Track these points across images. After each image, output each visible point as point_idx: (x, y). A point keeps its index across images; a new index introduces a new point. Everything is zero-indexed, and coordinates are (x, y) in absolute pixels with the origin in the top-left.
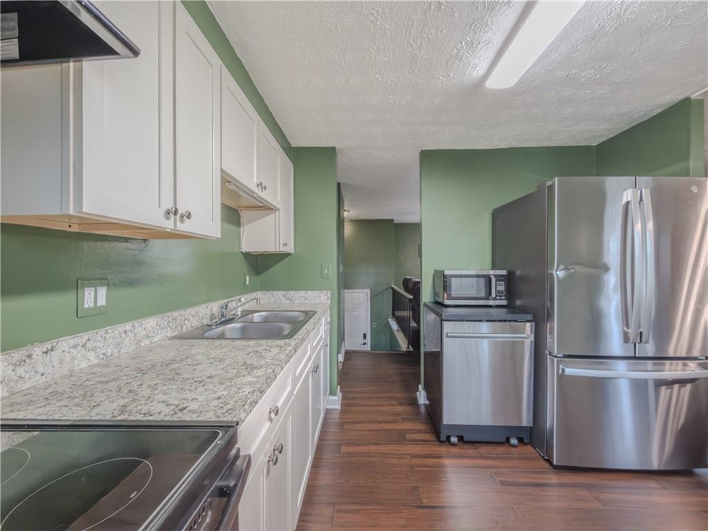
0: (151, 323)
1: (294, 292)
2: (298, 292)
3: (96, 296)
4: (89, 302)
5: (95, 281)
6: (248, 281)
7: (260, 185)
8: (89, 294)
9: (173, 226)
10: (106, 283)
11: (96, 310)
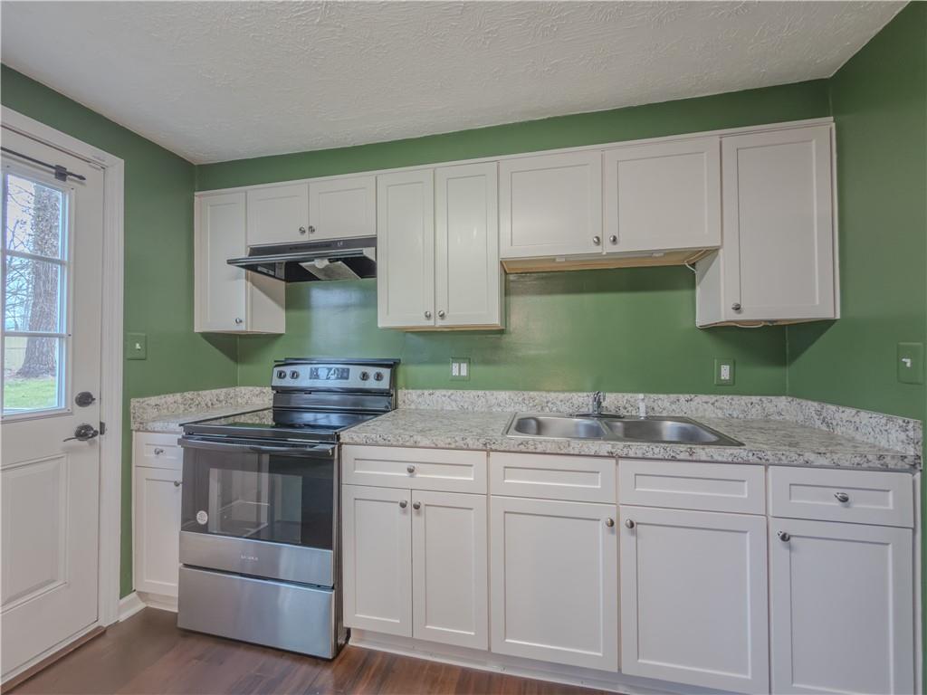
0: (503, 395)
1: (833, 408)
2: (841, 409)
3: (460, 370)
4: (455, 372)
5: (458, 359)
6: (725, 372)
7: (598, 241)
8: (455, 367)
9: (434, 323)
10: (467, 360)
11: (460, 379)
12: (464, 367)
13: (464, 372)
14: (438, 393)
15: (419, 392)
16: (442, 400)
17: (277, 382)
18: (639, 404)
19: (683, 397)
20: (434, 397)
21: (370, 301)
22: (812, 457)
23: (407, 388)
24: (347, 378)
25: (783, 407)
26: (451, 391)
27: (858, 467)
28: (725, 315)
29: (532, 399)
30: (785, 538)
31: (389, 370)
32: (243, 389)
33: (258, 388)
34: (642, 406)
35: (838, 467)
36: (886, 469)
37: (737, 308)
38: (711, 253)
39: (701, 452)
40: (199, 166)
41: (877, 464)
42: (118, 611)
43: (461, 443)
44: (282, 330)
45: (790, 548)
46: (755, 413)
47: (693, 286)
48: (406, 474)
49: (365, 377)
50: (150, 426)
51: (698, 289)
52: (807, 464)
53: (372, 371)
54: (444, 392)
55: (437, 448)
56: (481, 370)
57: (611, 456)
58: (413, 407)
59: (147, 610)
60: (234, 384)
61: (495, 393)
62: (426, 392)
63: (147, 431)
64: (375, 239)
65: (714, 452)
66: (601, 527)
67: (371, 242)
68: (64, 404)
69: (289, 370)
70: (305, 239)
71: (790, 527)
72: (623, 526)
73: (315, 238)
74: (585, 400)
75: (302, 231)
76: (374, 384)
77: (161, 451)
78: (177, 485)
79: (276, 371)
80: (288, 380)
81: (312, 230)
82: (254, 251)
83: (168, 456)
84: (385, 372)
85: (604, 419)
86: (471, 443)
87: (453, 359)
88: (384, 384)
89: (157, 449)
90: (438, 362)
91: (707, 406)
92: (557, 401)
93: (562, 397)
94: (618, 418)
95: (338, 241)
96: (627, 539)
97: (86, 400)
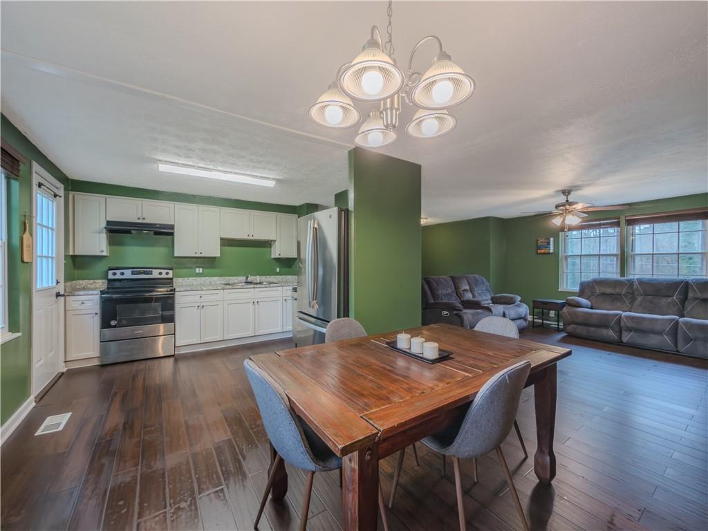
0: (216, 278)
3: (199, 270)
4: (197, 271)
5: (199, 267)
6: (278, 270)
7: (249, 236)
8: (197, 269)
9: (197, 255)
10: (202, 267)
11: (199, 273)
12: (201, 269)
13: (201, 271)
14: (191, 279)
15: (183, 279)
16: (193, 281)
17: (110, 276)
20: (189, 280)
22: (289, 284)
24: (151, 274)
25: (289, 278)
26: (196, 278)
28: (277, 256)
29: (226, 279)
30: (285, 300)
32: (80, 281)
33: (92, 281)
34: (258, 279)
37: (280, 255)
38: (274, 241)
39: (271, 285)
40: (72, 180)
42: (63, 368)
43: (216, 289)
44: (108, 255)
45: (286, 302)
46: (284, 280)
47: (271, 247)
48: (199, 298)
49: (160, 273)
52: (289, 286)
53: (164, 272)
54: (193, 278)
55: (209, 290)
56: (208, 271)
57: (254, 288)
58: (180, 284)
61: (213, 277)
62: (186, 279)
63: (74, 295)
64: (174, 226)
65: (274, 285)
66: (251, 304)
67: (172, 227)
68: (55, 284)
69: (118, 272)
70: (140, 221)
71: (286, 298)
72: (256, 303)
73: (144, 221)
74: (242, 278)
75: (139, 219)
76: (164, 276)
77: (83, 303)
78: (96, 314)
79: (110, 272)
80: (118, 276)
81: (144, 219)
82: (109, 223)
83: (88, 304)
84: (171, 272)
85: (247, 283)
86: (219, 288)
87: (197, 267)
88: (170, 276)
89: (80, 302)
90: (190, 268)
91: (273, 278)
92: (233, 279)
93: (235, 278)
94: (251, 282)
95: (156, 224)
96: (257, 305)
97: (58, 282)
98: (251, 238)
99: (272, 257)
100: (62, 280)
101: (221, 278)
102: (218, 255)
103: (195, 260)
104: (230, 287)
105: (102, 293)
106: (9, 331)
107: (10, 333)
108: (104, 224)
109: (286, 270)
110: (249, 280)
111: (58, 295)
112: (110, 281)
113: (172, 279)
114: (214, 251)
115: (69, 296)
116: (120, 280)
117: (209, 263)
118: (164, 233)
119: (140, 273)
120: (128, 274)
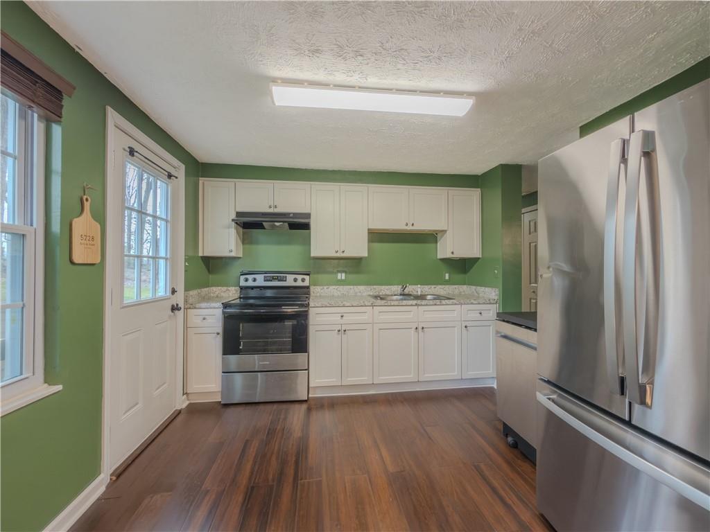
0: (362, 288)
1: (479, 288)
3: (341, 276)
4: (339, 277)
5: (341, 272)
6: (447, 276)
7: (407, 225)
8: (339, 275)
9: (339, 255)
10: (346, 272)
11: (341, 280)
12: (344, 275)
13: (343, 278)
14: (331, 287)
15: (322, 287)
16: (333, 290)
17: (243, 283)
18: (418, 289)
19: (433, 287)
20: (329, 290)
21: (307, 242)
22: (472, 301)
23: (314, 285)
24: (286, 281)
25: (465, 289)
26: (337, 287)
27: (484, 303)
28: (449, 255)
29: (375, 289)
30: (466, 327)
31: (308, 277)
32: (214, 289)
33: (225, 288)
34: (419, 290)
35: (479, 304)
36: (490, 303)
37: (453, 253)
38: (444, 232)
39: (444, 302)
40: (202, 163)
41: (488, 302)
42: (182, 403)
43: (363, 304)
44: (241, 256)
45: (467, 330)
46: (457, 292)
47: (436, 242)
48: (340, 318)
49: (295, 280)
50: (197, 306)
51: (438, 244)
52: (472, 304)
53: (300, 277)
54: (334, 287)
55: (353, 306)
56: (352, 277)
57: (416, 305)
58: (318, 294)
59: (190, 404)
60: (207, 286)
61: (359, 287)
62: (325, 287)
63: (195, 308)
64: (310, 214)
65: (447, 301)
66: (413, 331)
67: (308, 216)
68: (169, 293)
69: (250, 277)
70: (271, 210)
71: (467, 324)
72: (420, 329)
73: (276, 211)
74: (397, 289)
75: (270, 207)
76: (300, 283)
77: (204, 319)
78: (218, 334)
79: (242, 278)
80: (250, 283)
81: (276, 207)
82: (239, 214)
83: (210, 321)
84: (307, 278)
85: (406, 296)
86: (367, 303)
87: (339, 272)
88: (306, 283)
89: (202, 317)
90: (332, 273)
91: (441, 290)
92: (385, 290)
93: (387, 287)
94: (410, 295)
95: (290, 214)
96: (421, 334)
97: (174, 291)
98: (410, 228)
99: (439, 256)
100: (181, 288)
101: (369, 288)
102: (366, 254)
103: (336, 261)
104: (383, 302)
105: (226, 306)
106: (45, 382)
107: (46, 385)
108: (233, 216)
109: (460, 277)
110: (406, 291)
111: (175, 308)
112: (242, 288)
113: (308, 288)
114: (360, 249)
115: (190, 308)
116: (252, 288)
117: (354, 265)
118: (299, 225)
119: (273, 279)
120: (260, 281)
